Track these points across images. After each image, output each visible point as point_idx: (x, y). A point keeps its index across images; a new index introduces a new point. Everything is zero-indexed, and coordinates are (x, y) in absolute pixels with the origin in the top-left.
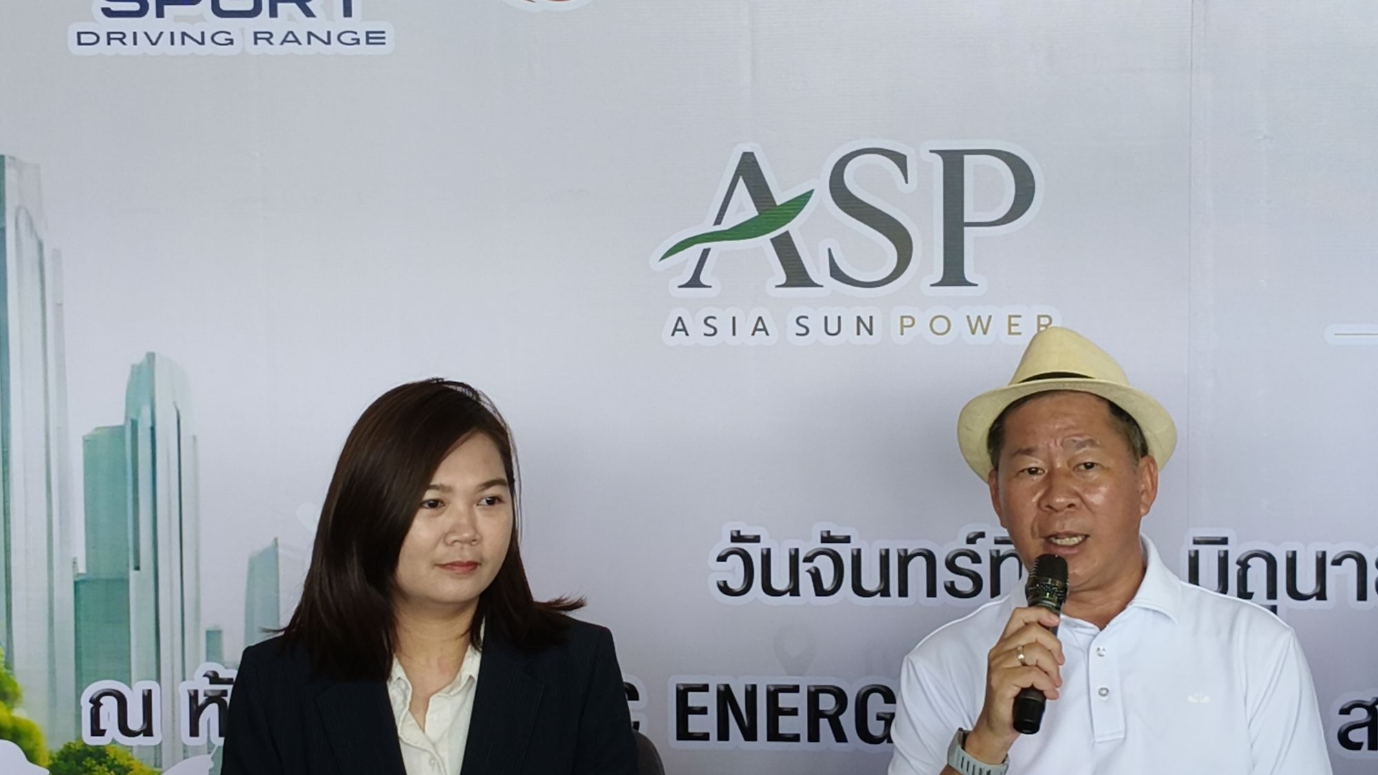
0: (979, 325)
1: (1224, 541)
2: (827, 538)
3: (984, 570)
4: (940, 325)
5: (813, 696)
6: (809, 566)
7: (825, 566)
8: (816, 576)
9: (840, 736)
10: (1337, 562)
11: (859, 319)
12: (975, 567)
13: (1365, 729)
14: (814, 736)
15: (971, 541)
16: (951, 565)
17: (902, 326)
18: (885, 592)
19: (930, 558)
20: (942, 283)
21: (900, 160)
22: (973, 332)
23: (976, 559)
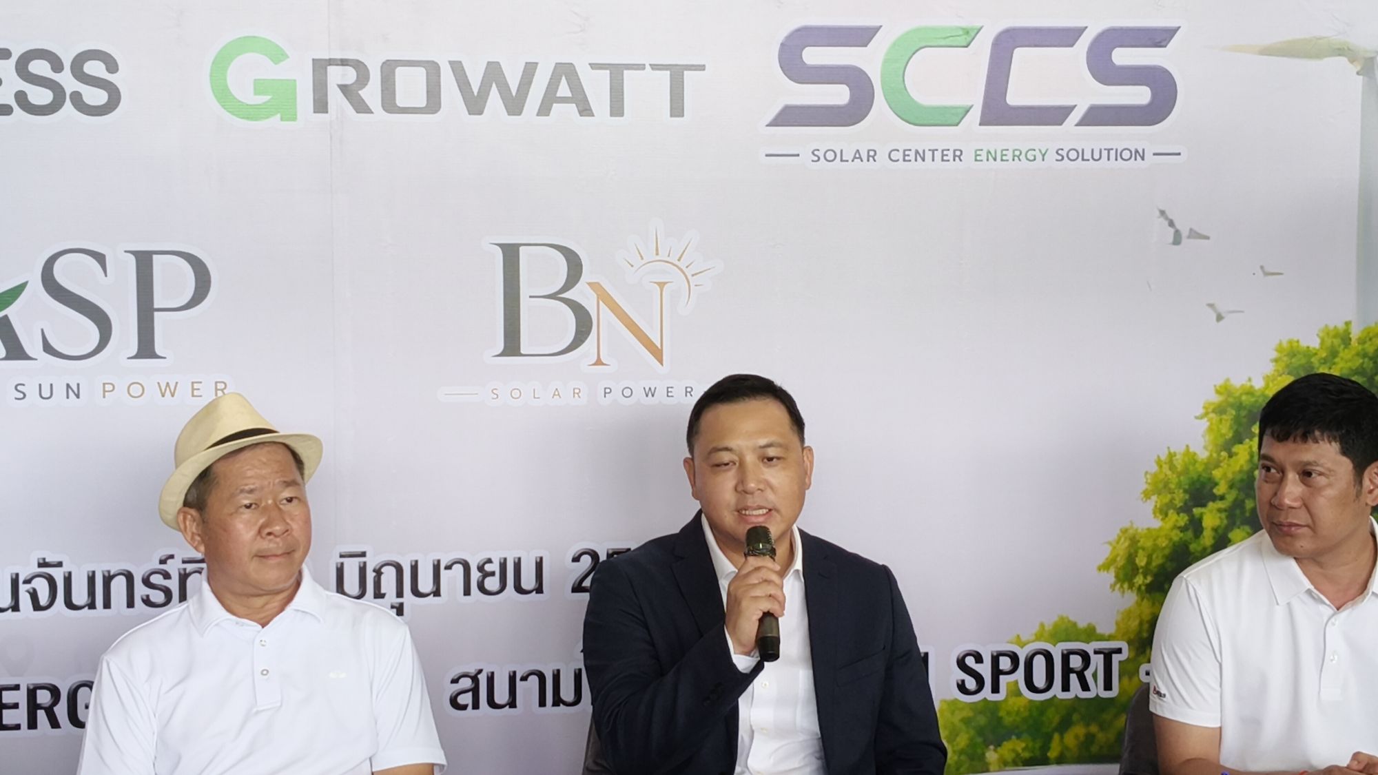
0: (168, 390)
1: (363, 554)
2: (43, 564)
3: (173, 585)
4: (136, 390)
5: (32, 693)
6: (28, 586)
7: (42, 587)
8: (34, 595)
9: (55, 723)
10: (448, 567)
11: (68, 386)
12: (166, 583)
13: (470, 694)
14: (32, 724)
15: (163, 562)
16: (146, 582)
17: (105, 391)
18: (92, 605)
19: (129, 577)
20: (138, 356)
21: (100, 258)
22: (163, 396)
23: (167, 576)
